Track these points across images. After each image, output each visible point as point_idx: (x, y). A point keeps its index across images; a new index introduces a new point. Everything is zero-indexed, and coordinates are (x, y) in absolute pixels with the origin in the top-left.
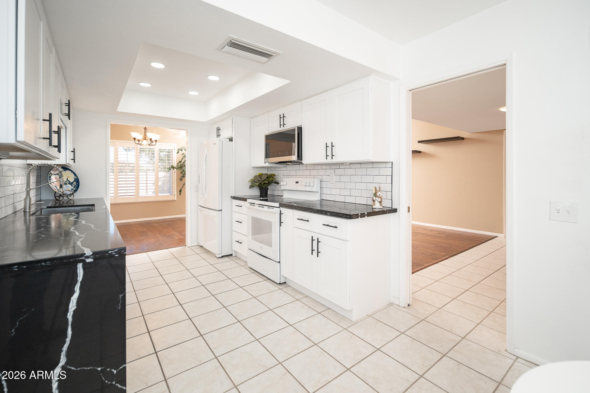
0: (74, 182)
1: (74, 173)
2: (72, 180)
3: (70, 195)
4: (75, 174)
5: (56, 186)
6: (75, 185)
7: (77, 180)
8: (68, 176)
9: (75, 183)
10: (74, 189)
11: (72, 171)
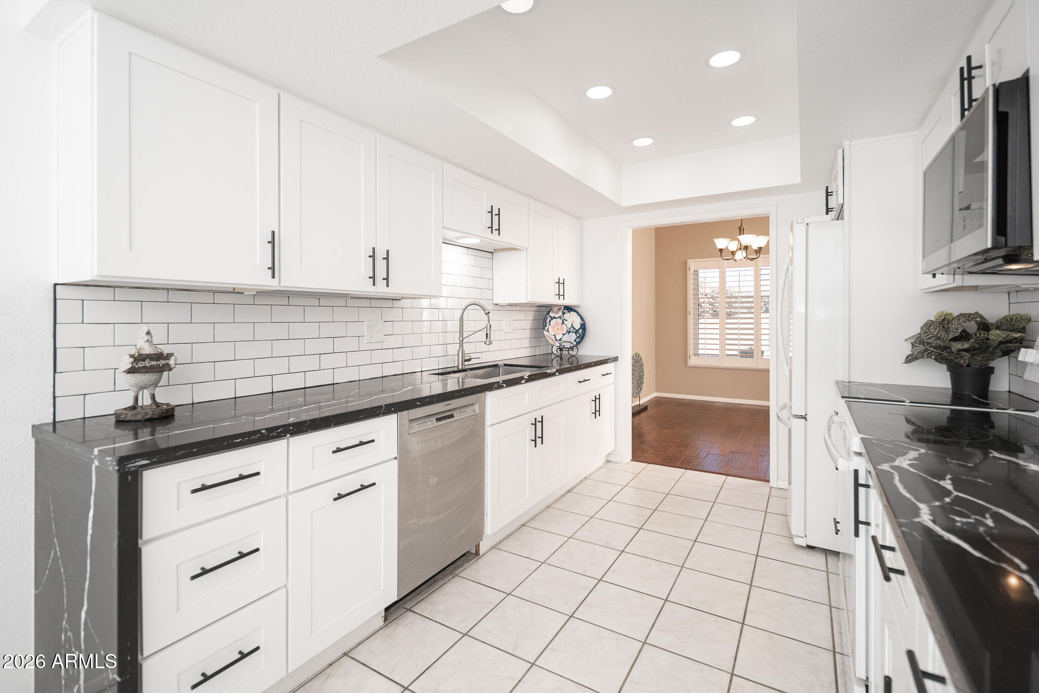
0: (579, 329)
1: (580, 315)
2: (577, 326)
3: (572, 348)
4: (582, 318)
5: (554, 335)
6: (580, 334)
7: (583, 327)
8: (573, 320)
9: (580, 331)
10: (578, 340)
11: (578, 313)
